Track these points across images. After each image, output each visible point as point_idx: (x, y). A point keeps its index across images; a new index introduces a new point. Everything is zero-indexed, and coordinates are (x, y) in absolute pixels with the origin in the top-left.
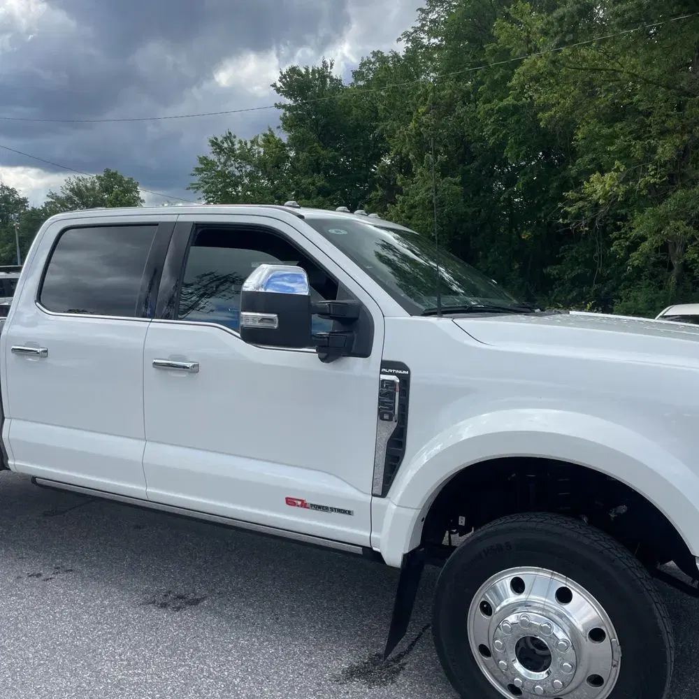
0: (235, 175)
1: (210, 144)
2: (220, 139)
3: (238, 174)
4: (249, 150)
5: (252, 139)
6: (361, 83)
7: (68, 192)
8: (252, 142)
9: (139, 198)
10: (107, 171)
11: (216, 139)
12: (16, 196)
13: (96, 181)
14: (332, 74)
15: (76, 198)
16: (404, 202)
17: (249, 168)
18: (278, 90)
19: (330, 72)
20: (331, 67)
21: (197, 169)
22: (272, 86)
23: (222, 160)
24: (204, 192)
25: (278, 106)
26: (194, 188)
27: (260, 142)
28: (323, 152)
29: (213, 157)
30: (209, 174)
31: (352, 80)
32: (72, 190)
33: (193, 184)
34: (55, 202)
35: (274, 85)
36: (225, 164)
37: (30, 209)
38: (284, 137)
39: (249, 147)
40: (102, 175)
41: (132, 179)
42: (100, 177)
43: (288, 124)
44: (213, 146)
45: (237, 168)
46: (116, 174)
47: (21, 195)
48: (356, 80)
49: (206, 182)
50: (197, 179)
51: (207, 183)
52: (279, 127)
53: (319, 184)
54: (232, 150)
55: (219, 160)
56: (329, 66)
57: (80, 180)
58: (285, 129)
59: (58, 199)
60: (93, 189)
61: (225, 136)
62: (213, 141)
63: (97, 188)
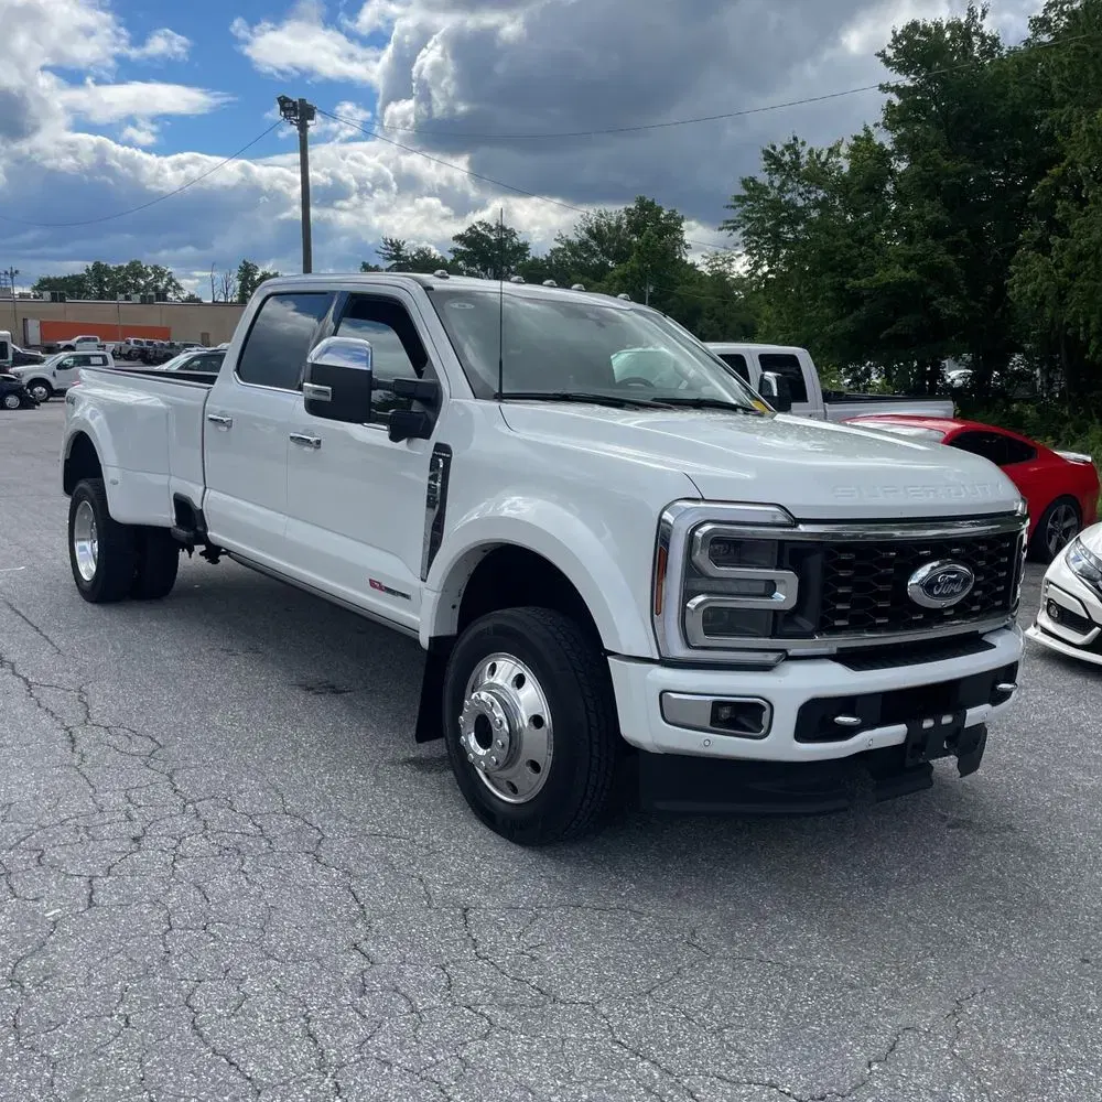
0: (794, 206)
1: (763, 156)
2: (780, 148)
3: (800, 203)
4: (824, 164)
5: (832, 146)
6: (1045, 38)
7: (583, 232)
8: (831, 150)
9: (682, 242)
10: (641, 200)
11: (774, 148)
12: (515, 240)
13: (624, 215)
14: (984, 29)
15: (593, 243)
16: (1062, 248)
17: (821, 194)
18: (887, 62)
19: (981, 27)
20: (983, 16)
21: (738, 198)
22: (878, 55)
23: (777, 184)
24: (744, 234)
25: (884, 88)
26: (729, 228)
27: (844, 150)
28: (945, 164)
29: (763, 179)
30: (756, 205)
31: (1029, 33)
32: (589, 231)
33: (728, 222)
34: (564, 249)
35: (882, 55)
36: (780, 189)
37: (529, 259)
38: (885, 139)
39: (823, 158)
40: (633, 207)
41: (674, 211)
42: (630, 209)
43: (894, 118)
44: (765, 159)
45: (800, 195)
46: (653, 203)
47: (520, 239)
48: (1036, 32)
49: (748, 217)
50: (734, 215)
51: (750, 219)
52: (876, 125)
53: (928, 218)
54: (796, 165)
55: (772, 182)
56: (980, 14)
57: (601, 216)
58: (886, 127)
59: (569, 243)
60: (619, 227)
61: (787, 143)
62: (768, 152)
63: (624, 226)
